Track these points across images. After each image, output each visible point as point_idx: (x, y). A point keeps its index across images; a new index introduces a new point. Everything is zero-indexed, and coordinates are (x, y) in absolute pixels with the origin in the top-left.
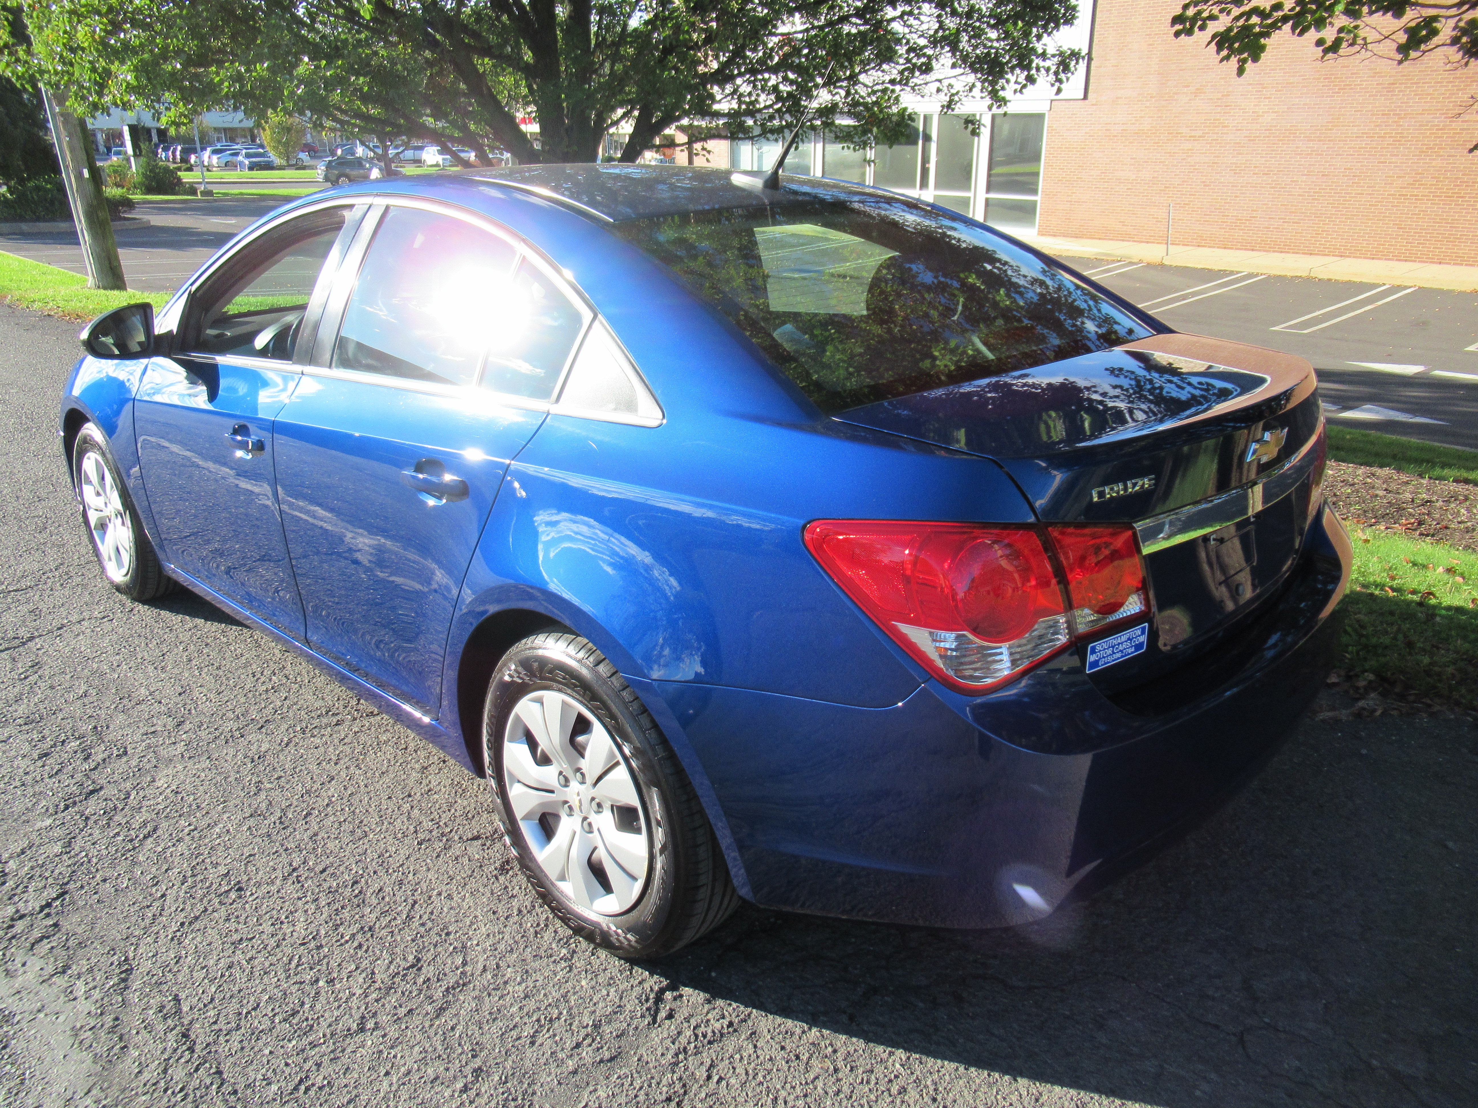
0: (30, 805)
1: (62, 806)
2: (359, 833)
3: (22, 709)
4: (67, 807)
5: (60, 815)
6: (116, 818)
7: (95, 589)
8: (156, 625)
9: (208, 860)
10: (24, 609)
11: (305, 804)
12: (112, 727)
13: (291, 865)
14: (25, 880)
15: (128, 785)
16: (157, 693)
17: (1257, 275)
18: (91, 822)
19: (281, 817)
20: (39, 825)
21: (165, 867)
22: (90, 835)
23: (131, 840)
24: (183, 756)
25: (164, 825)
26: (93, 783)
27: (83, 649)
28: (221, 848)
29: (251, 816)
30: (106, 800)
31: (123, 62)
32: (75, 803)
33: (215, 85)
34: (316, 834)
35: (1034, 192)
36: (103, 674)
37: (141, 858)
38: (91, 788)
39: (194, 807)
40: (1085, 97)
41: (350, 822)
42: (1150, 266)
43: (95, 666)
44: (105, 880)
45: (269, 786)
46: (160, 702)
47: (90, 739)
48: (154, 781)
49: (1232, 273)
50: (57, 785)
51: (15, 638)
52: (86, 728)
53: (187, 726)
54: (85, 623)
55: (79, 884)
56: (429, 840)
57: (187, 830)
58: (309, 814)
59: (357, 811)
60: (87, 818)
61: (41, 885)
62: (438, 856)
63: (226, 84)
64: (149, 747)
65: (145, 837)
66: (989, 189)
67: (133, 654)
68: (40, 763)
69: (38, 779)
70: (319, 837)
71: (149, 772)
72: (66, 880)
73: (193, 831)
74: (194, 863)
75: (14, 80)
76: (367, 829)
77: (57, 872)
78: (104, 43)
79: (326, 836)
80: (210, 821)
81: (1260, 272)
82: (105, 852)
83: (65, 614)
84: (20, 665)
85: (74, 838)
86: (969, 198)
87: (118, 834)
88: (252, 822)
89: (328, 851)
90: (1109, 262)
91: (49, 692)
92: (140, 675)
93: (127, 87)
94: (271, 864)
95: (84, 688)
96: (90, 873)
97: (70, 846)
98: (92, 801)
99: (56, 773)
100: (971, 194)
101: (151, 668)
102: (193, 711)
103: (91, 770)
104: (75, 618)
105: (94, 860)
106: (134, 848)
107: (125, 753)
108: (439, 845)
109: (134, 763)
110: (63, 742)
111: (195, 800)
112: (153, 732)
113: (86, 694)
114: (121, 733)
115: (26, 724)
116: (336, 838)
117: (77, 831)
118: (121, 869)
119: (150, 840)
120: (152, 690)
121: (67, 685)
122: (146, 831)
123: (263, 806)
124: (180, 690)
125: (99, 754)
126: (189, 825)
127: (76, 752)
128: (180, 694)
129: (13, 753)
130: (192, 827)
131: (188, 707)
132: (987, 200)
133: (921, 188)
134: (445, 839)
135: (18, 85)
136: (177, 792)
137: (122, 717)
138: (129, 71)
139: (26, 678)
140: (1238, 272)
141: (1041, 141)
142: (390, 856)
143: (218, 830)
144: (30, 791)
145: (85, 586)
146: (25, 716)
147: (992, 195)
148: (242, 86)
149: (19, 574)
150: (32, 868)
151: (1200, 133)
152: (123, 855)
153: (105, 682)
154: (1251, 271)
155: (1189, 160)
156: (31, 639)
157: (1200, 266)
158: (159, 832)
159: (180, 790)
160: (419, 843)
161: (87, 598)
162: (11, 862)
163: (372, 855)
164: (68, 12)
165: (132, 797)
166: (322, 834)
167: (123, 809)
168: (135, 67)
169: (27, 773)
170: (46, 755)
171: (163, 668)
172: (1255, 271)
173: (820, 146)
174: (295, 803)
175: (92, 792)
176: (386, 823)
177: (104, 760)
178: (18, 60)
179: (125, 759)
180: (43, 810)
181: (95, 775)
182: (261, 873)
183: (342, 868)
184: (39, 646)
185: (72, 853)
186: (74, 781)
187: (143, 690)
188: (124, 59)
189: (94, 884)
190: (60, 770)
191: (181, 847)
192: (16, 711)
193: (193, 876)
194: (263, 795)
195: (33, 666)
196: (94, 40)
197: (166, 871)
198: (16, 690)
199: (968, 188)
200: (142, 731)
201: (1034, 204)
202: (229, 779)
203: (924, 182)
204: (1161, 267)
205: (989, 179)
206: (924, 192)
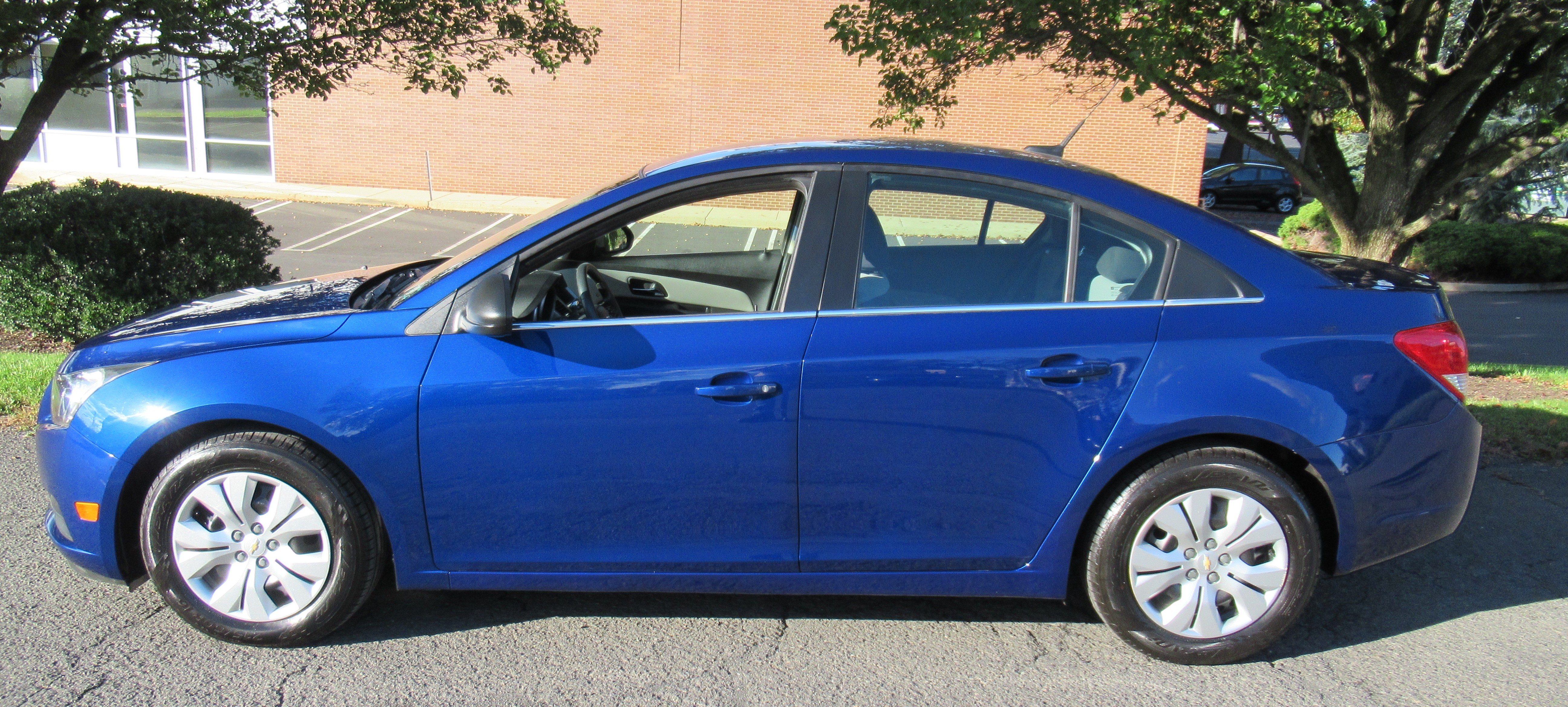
35: (267, 138)
42: (417, 210)
66: (207, 135)
86: (185, 142)
100: (187, 139)
132: (207, 145)
133: (117, 131)
147: (213, 140)
157: (467, 210)
199: (182, 132)
201: (267, 150)
203: (121, 125)
204: (428, 211)
205: (206, 120)
206: (121, 135)
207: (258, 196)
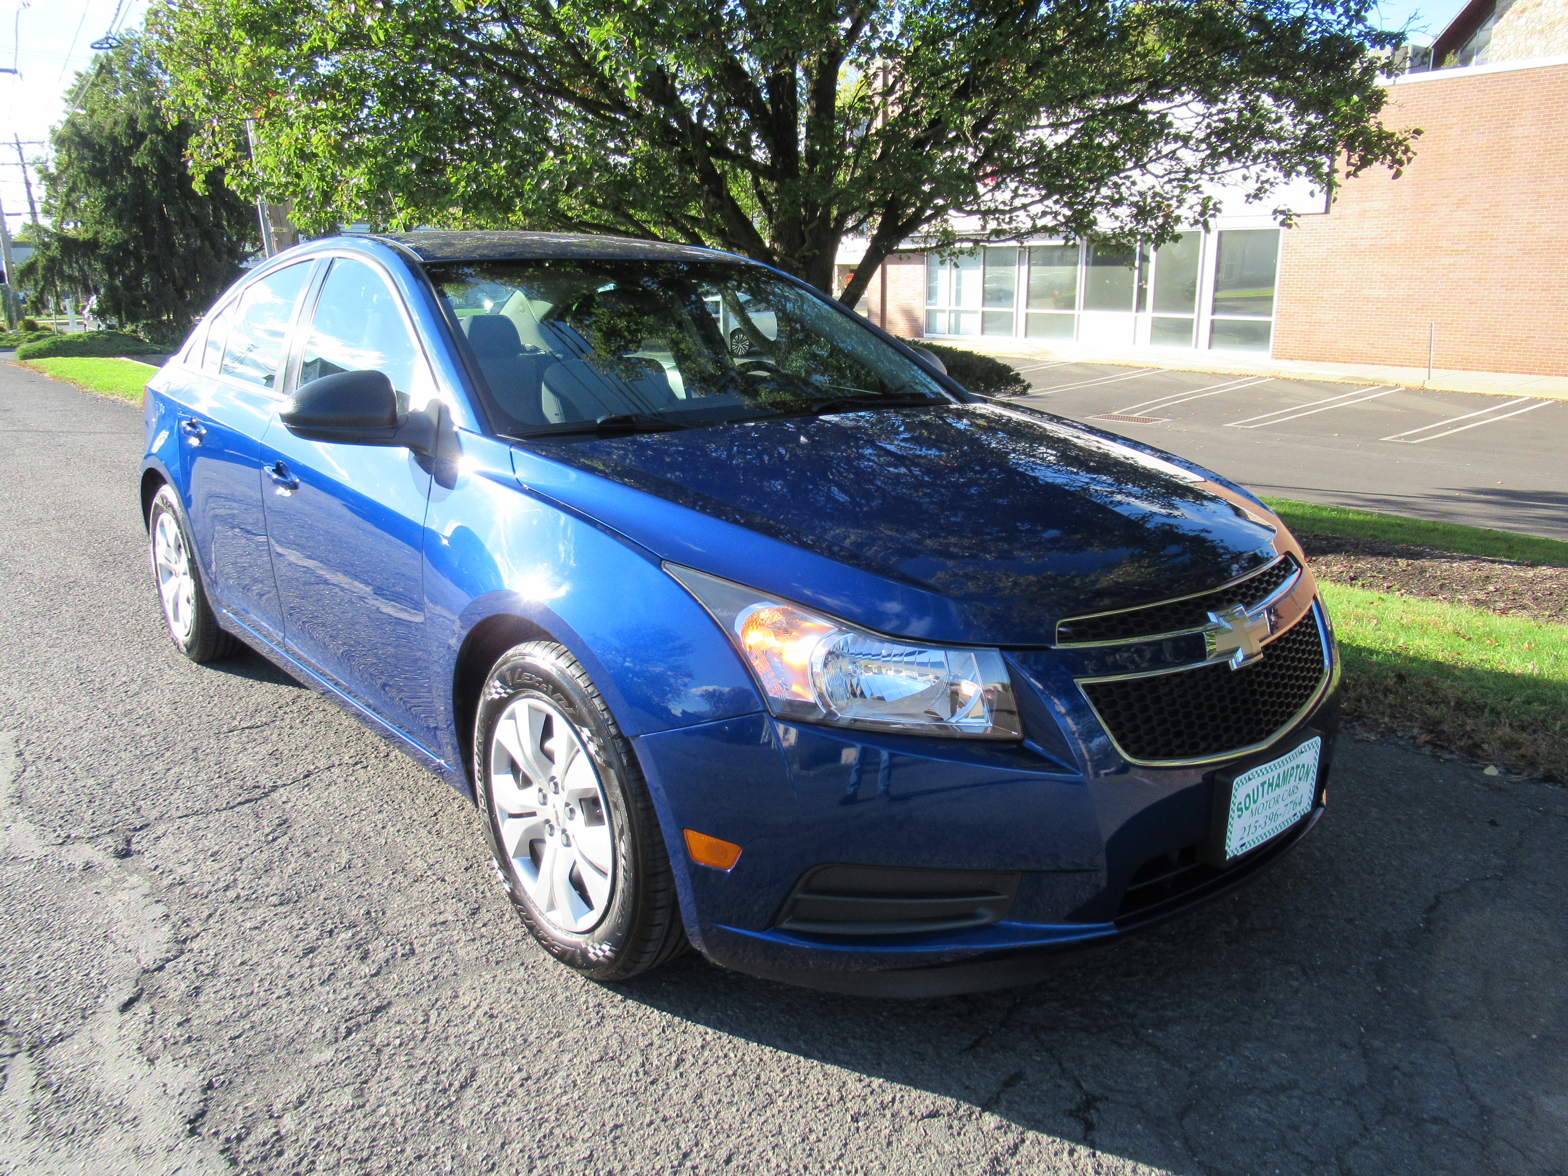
0: (301, 1026)
1: (343, 1029)
2: (760, 1097)
3: (274, 883)
4: (349, 1032)
5: (343, 1044)
6: (419, 1052)
7: (341, 728)
8: (419, 774)
9: (557, 1131)
10: (264, 750)
11: (671, 1045)
12: (389, 913)
13: (678, 1147)
14: (310, 1150)
15: (424, 1000)
16: (437, 866)
17: (1542, 400)
18: (385, 1057)
19: (643, 1065)
20: (317, 1058)
21: (499, 1140)
22: (387, 1079)
23: (445, 1091)
24: (488, 960)
25: (484, 1067)
26: (378, 995)
27: (337, 804)
28: (572, 1113)
29: (601, 1059)
30: (399, 1022)
31: (355, 166)
32: (358, 1025)
33: (450, 185)
34: (700, 1096)
35: (1270, 315)
36: (366, 839)
37: (463, 1122)
38: (376, 1003)
39: (519, 1041)
40: (1327, 211)
41: (742, 1077)
42: (1408, 390)
43: (356, 826)
44: (419, 1158)
45: (613, 1012)
46: (443, 880)
47: (364, 929)
48: (456, 997)
49: (1510, 398)
50: (331, 996)
51: (255, 787)
52: (356, 912)
53: (485, 916)
54: (336, 771)
55: (383, 1162)
56: (866, 1114)
57: (517, 1078)
58: (680, 1061)
59: (747, 1059)
60: (379, 1051)
61: (332, 1161)
62: (889, 1144)
63: (463, 184)
64: (441, 944)
65: (462, 1087)
66: (1214, 311)
67: (399, 811)
68: (306, 962)
69: (307, 985)
70: (706, 1101)
71: (448, 981)
72: (365, 1153)
73: (527, 1079)
74: (540, 1135)
75: (238, 193)
76: (770, 1091)
77: (351, 1138)
78: (338, 147)
79: (715, 1099)
80: (546, 1065)
81: (1545, 397)
82: (411, 1109)
83: (310, 757)
84: (265, 823)
85: (366, 1082)
86: (1193, 320)
87: (424, 1079)
88: (602, 1071)
89: (726, 1126)
90: (1359, 387)
91: (303, 859)
92: (411, 841)
93: (357, 192)
94: (649, 1143)
95: (345, 857)
96: (396, 1143)
97: (362, 1095)
98: (381, 1022)
99: (329, 979)
100: (1194, 316)
101: (423, 832)
102: (488, 894)
103: (373, 976)
104: (322, 763)
105: (400, 1122)
106: (451, 1104)
107: (413, 952)
108: (884, 1124)
109: (426, 967)
110: (331, 932)
111: (518, 1029)
112: (444, 923)
113: (349, 866)
114: (402, 922)
115: (281, 904)
116: (730, 1103)
117: (369, 1070)
118: (437, 1139)
119: (469, 1092)
120: (431, 862)
121: (325, 851)
122: (461, 1077)
123: (614, 1042)
124: (465, 864)
125: (379, 952)
126: (520, 1070)
127: (349, 948)
128: (466, 869)
129: (270, 946)
130: (524, 1074)
131: (481, 888)
132: (1212, 322)
133: (1137, 311)
134: (888, 1113)
135: (242, 198)
136: (491, 1016)
137: (399, 899)
138: (363, 173)
139: (274, 840)
140: (1517, 398)
141: (1276, 258)
142: (819, 1140)
143: (560, 1081)
144: (298, 1004)
145: (329, 724)
146: (279, 892)
147: (1218, 317)
148: (479, 185)
149: (252, 708)
150: (317, 1130)
151: (1464, 247)
152: (437, 1115)
153: (370, 848)
154: (1534, 396)
155: (1451, 275)
156: (275, 788)
157: (1469, 391)
158: (479, 1080)
159: (495, 1012)
160: (855, 1119)
161: (333, 739)
162: (287, 1117)
163: (791, 1138)
164: (304, 117)
165: (432, 1020)
166: (708, 1097)
167: (423, 1039)
168: (369, 169)
169: (291, 977)
170: (312, 950)
171: (438, 833)
172: (1539, 397)
173: (1024, 268)
174: (657, 1043)
175: (379, 1009)
176: (794, 1082)
177: (387, 961)
178: (243, 173)
179: (413, 961)
180: (319, 1035)
181: (378, 983)
182: (638, 1157)
183: (754, 1156)
184: (284, 799)
185: (368, 1108)
186: (353, 991)
187: (419, 862)
188: (356, 162)
189: (405, 1163)
190: (332, 974)
191: (515, 1106)
192: (268, 885)
193: (543, 1157)
194: (609, 1025)
195: (280, 825)
196: (329, 145)
197: (503, 1145)
198: (265, 856)
199: (1192, 309)
200: (429, 920)
201: (1267, 326)
202: (557, 999)
203: (1141, 304)
204: (1423, 392)
205: (1215, 300)
206: (1141, 315)
207: (1243, 373)
